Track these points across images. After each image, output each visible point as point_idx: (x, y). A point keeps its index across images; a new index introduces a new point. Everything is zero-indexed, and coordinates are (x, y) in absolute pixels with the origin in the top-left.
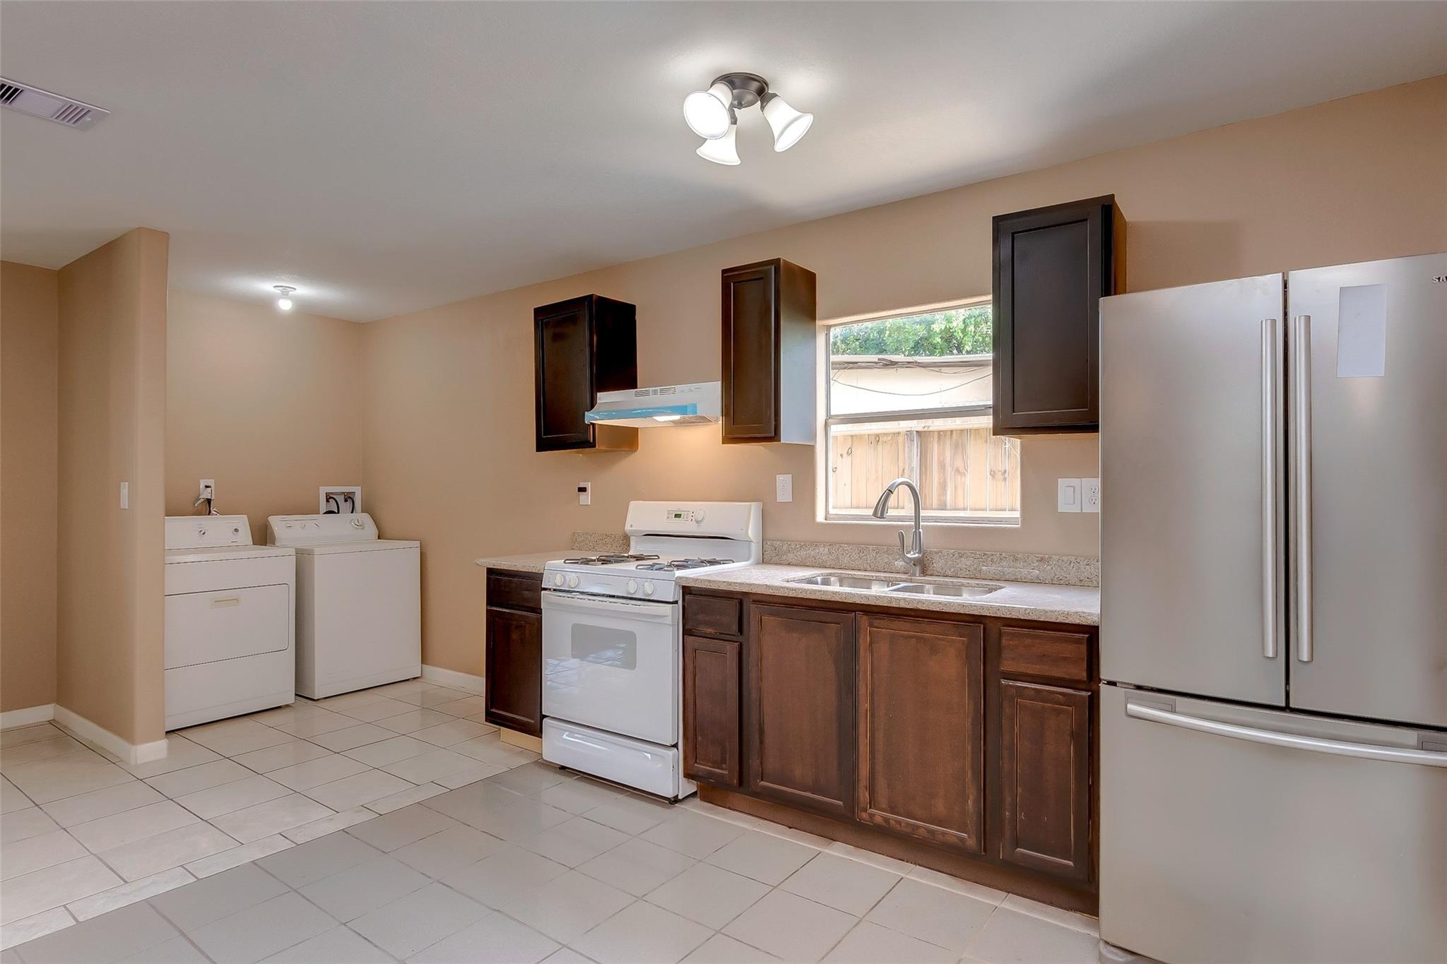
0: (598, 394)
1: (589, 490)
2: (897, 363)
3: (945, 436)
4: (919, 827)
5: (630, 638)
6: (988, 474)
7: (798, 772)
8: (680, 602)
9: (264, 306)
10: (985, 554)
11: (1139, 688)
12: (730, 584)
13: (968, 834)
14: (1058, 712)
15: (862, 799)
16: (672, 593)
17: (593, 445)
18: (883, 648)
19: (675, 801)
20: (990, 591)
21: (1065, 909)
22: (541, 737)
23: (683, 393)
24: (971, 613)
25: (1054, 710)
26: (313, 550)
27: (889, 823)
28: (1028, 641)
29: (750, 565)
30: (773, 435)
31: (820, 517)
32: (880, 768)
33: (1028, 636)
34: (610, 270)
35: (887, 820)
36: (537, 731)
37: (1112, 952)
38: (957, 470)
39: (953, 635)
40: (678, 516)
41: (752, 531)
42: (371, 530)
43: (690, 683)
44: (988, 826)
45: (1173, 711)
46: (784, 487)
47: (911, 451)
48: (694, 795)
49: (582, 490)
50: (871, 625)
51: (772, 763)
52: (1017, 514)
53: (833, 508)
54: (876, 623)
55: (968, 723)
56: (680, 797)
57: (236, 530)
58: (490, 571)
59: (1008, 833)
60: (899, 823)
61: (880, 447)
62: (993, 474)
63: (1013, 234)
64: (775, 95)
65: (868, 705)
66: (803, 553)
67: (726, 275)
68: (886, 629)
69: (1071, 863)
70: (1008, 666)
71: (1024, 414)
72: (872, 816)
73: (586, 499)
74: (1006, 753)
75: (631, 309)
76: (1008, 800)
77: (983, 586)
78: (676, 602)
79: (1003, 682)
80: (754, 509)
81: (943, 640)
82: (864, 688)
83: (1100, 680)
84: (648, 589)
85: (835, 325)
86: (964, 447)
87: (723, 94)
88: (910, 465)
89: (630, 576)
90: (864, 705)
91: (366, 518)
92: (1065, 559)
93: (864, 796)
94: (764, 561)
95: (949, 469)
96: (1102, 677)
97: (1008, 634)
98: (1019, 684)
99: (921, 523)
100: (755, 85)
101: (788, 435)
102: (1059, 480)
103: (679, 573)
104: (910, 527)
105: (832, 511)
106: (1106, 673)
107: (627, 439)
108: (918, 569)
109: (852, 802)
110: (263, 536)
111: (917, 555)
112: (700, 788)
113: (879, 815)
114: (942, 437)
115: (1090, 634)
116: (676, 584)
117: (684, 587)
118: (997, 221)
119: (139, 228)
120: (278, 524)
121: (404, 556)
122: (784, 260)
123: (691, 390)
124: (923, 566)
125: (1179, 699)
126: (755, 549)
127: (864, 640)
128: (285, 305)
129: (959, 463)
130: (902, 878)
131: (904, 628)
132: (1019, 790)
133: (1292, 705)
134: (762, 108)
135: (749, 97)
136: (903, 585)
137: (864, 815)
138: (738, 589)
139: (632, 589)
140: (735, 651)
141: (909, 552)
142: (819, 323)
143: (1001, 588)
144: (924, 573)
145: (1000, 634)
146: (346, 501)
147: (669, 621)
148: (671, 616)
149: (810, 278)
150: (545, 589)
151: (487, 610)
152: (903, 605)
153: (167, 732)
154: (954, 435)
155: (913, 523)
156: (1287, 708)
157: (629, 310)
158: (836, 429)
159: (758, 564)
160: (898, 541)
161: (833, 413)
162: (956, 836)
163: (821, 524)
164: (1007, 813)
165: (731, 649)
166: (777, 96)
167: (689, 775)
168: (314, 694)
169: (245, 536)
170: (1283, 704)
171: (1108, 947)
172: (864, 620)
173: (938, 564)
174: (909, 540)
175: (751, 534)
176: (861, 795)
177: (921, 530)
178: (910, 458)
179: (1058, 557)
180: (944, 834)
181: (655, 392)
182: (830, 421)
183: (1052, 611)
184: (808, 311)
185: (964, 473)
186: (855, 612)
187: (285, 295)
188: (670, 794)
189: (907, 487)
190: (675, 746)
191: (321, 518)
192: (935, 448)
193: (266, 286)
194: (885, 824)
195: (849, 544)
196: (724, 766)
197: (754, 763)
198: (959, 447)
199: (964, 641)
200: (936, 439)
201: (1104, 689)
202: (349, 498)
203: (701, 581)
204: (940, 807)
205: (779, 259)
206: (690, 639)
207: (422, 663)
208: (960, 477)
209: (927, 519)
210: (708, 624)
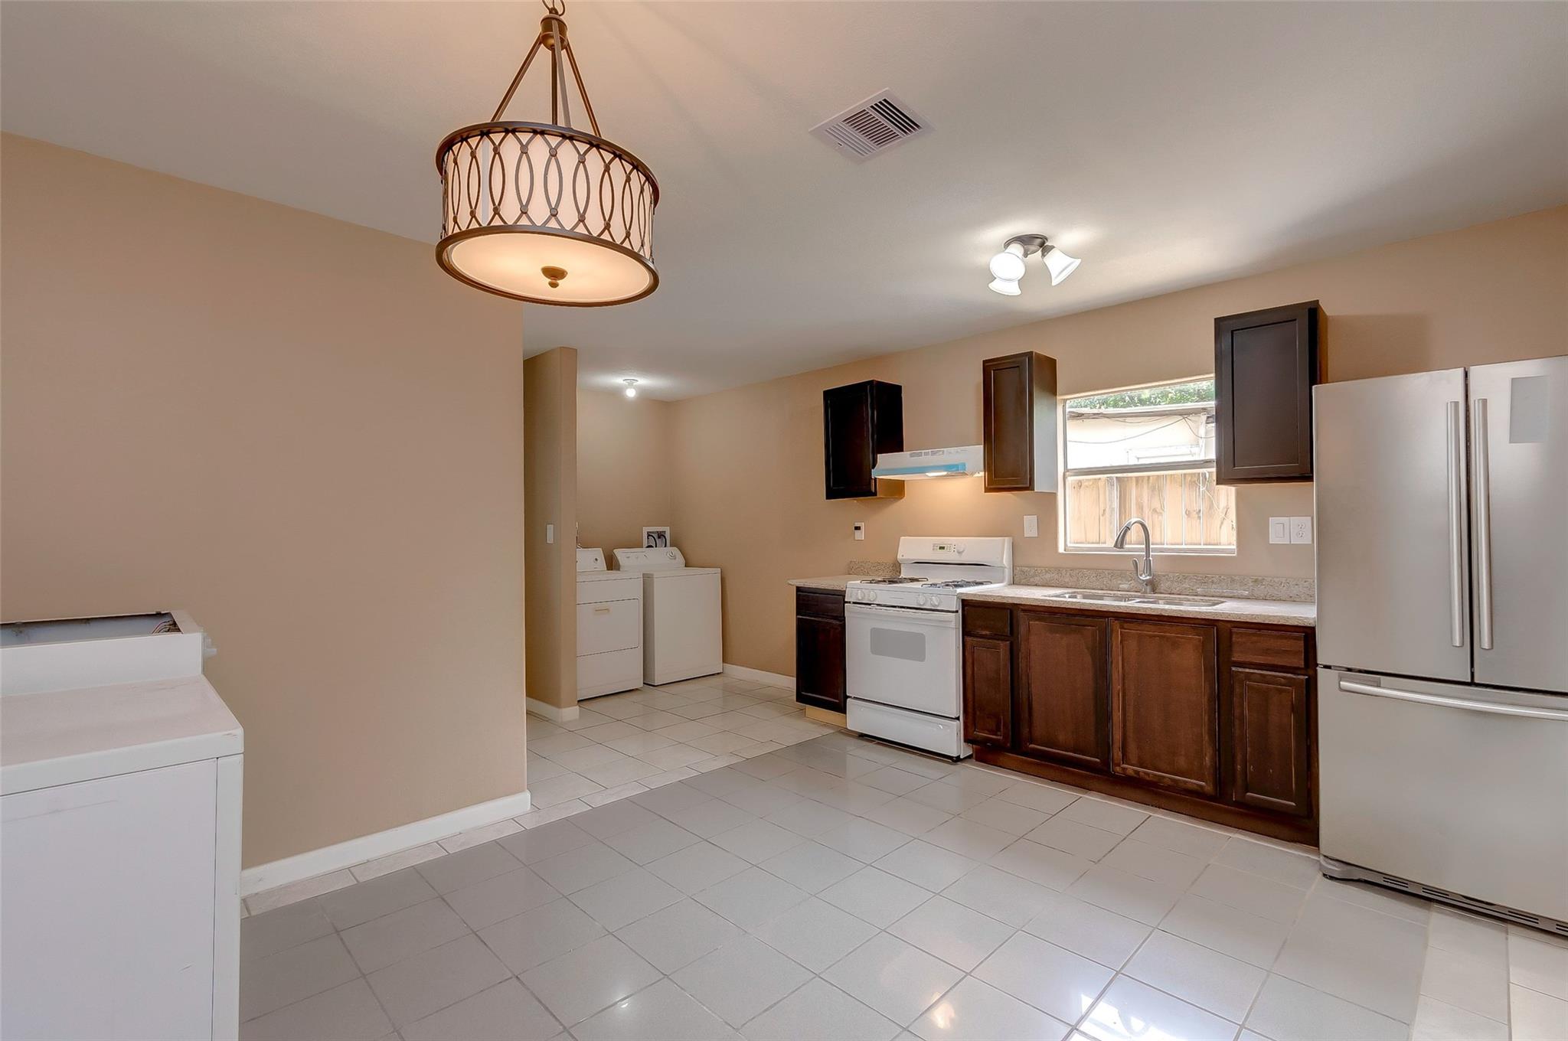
0: (878, 455)
1: (863, 528)
2: (1083, 414)
3: (1142, 481)
4: (1164, 777)
5: (920, 638)
6: (1184, 513)
7: (1061, 738)
8: (960, 612)
9: (616, 393)
10: (1206, 577)
11: (1349, 670)
12: (1004, 597)
13: (1206, 783)
14: (1280, 691)
15: (1115, 756)
16: (955, 605)
17: (875, 494)
18: (1132, 645)
19: (957, 760)
20: (1214, 604)
21: (1288, 841)
22: (845, 713)
23: (951, 455)
24: (1207, 617)
25: (1277, 689)
26: (652, 575)
27: (1139, 775)
28: (1255, 638)
29: (1005, 586)
30: (1028, 485)
31: (1061, 550)
32: (1130, 734)
33: (1253, 634)
34: (879, 358)
35: (1137, 772)
36: (841, 708)
37: (1330, 864)
38: (1155, 510)
39: (1191, 634)
40: (942, 548)
41: (1006, 560)
42: (680, 559)
43: (969, 671)
44: (1223, 776)
45: (1379, 686)
46: (1030, 526)
47: (1110, 493)
48: (969, 757)
49: (858, 528)
50: (1122, 627)
51: (1039, 730)
52: (1234, 547)
53: (1070, 543)
54: (1126, 625)
55: (1205, 700)
56: (962, 757)
57: (596, 560)
58: (798, 589)
59: (1239, 781)
60: (1148, 774)
61: (1082, 491)
62: (1188, 514)
63: (1232, 332)
64: (1053, 247)
65: (1120, 687)
66: (1048, 576)
67: (987, 364)
68: (1133, 630)
69: (1294, 804)
70: (1237, 657)
71: (1243, 468)
72: (1124, 769)
73: (860, 535)
74: (1237, 722)
75: (899, 388)
76: (1239, 757)
77: (1206, 601)
78: (957, 612)
79: (1234, 669)
80: (1007, 542)
81: (1182, 638)
82: (1117, 674)
83: (1317, 665)
84: (935, 601)
85: (1069, 399)
86: (1160, 490)
87: (1017, 249)
88: (1110, 506)
89: (917, 592)
90: (1117, 686)
91: (675, 550)
92: (1276, 580)
93: (1117, 754)
94: (1014, 582)
95: (1146, 510)
96: (1318, 662)
97: (1237, 633)
98: (1247, 670)
99: (1151, 553)
100: (1039, 241)
101: (1039, 486)
102: (1270, 518)
103: (959, 590)
104: (1143, 556)
105: (1069, 545)
106: (1322, 658)
107: (897, 489)
108: (1149, 588)
109: (1106, 761)
110: (612, 564)
111: (1148, 578)
112: (976, 752)
113: (1131, 769)
114: (1140, 482)
115: (1307, 635)
116: (958, 598)
117: (963, 601)
118: (1218, 321)
119: (561, 347)
120: (620, 554)
121: (707, 580)
122: (1036, 353)
123: (957, 452)
124: (1153, 586)
125: (1382, 678)
126: (1008, 573)
127: (1116, 640)
128: (631, 393)
129: (1156, 504)
130: (1150, 816)
131: (1148, 630)
132: (1248, 749)
133: (1476, 681)
134: (1043, 255)
135: (1032, 248)
136: (1138, 600)
137: (1118, 769)
138: (1010, 601)
139: (921, 601)
140: (1008, 648)
141: (1141, 575)
142: (1058, 398)
143: (1223, 602)
144: (1154, 591)
145: (1231, 633)
146: (659, 537)
147: (953, 625)
148: (954, 621)
149: (1052, 362)
150: (847, 602)
151: (798, 620)
152: (1148, 612)
153: (579, 701)
154: (1151, 481)
155: (1144, 553)
156: (1472, 684)
157: (897, 390)
158: (1070, 479)
159: (1009, 585)
160: (1132, 567)
161: (1069, 467)
162: (1198, 785)
163: (1063, 554)
164: (1239, 767)
165: (1003, 647)
166: (1054, 247)
167: (967, 740)
168: (654, 680)
169: (602, 564)
170: (1469, 680)
171: (1327, 860)
172: (1116, 625)
173: (1163, 586)
174: (1141, 566)
175: (1005, 562)
176: (1115, 754)
177: (1151, 558)
178: (1111, 501)
179: (1270, 578)
180: (1185, 782)
181: (926, 454)
182: (1067, 473)
183: (1274, 616)
184: (1052, 389)
185: (1161, 513)
186: (1108, 617)
187: (631, 385)
188: (954, 754)
189: (1140, 526)
190: (958, 719)
191: (644, 549)
192: (1133, 492)
193: (618, 380)
194: (1135, 776)
195: (1088, 569)
196: (999, 733)
197: (1025, 731)
198: (1156, 489)
199: (1200, 640)
200: (1134, 483)
201: (1320, 670)
202: (661, 535)
203: (979, 595)
204: (1182, 762)
205: (1032, 352)
206: (969, 639)
207: (724, 661)
208: (1157, 516)
209: (1155, 550)
210: (986, 628)
